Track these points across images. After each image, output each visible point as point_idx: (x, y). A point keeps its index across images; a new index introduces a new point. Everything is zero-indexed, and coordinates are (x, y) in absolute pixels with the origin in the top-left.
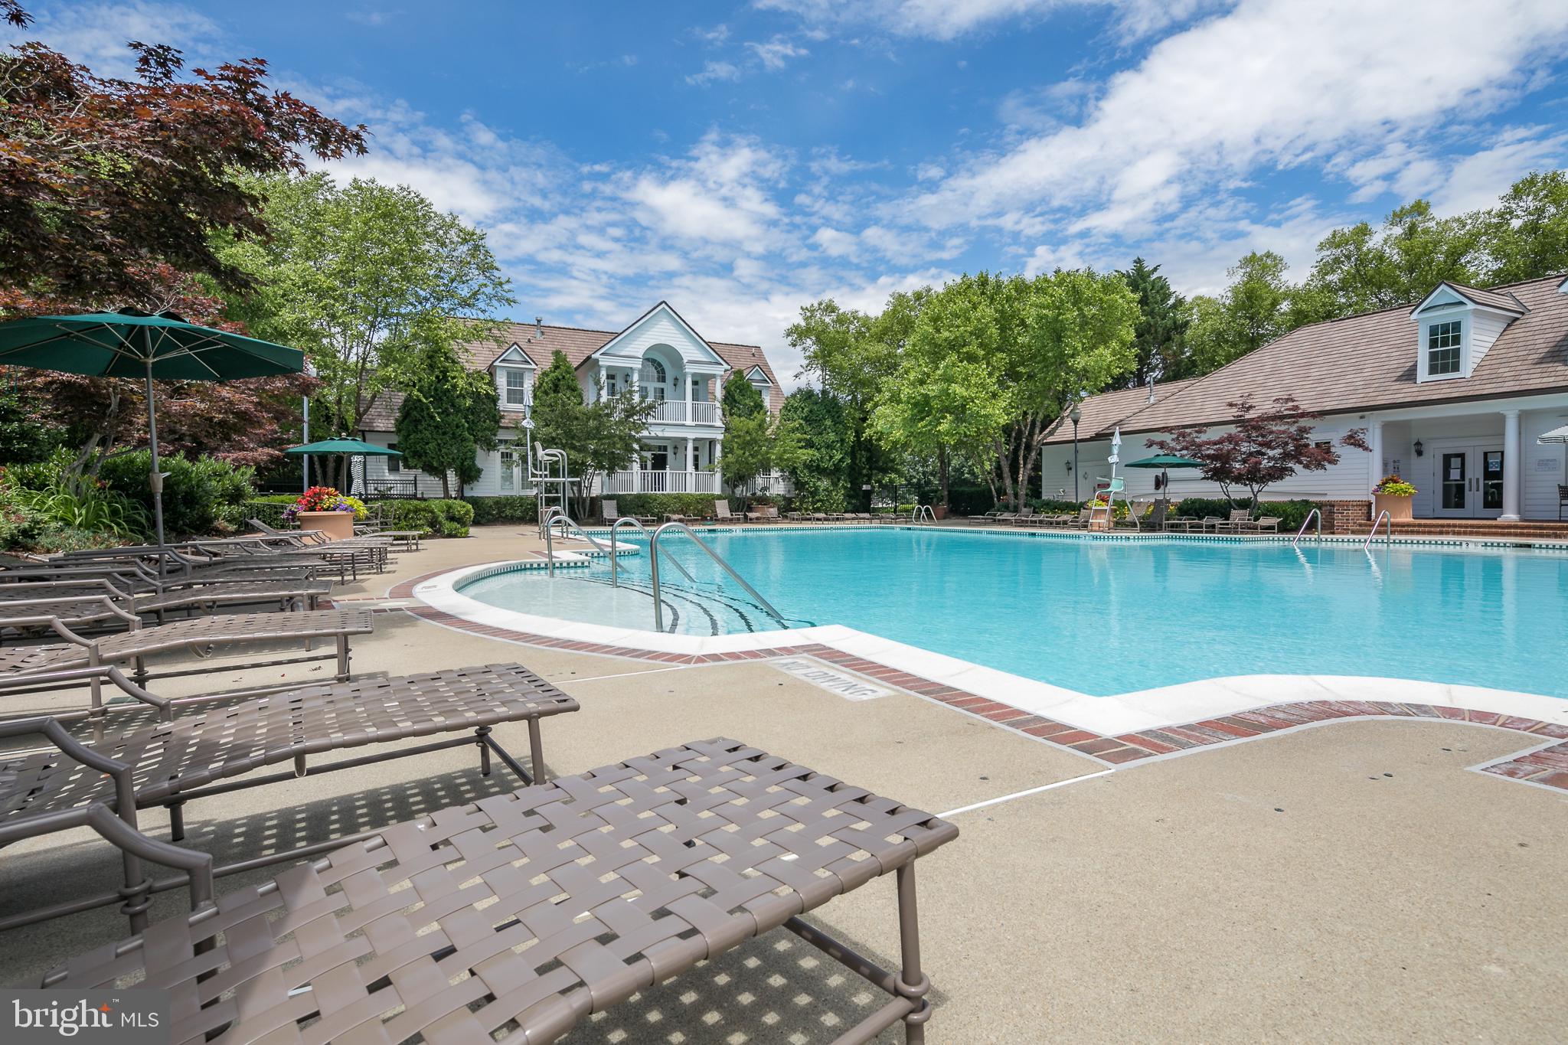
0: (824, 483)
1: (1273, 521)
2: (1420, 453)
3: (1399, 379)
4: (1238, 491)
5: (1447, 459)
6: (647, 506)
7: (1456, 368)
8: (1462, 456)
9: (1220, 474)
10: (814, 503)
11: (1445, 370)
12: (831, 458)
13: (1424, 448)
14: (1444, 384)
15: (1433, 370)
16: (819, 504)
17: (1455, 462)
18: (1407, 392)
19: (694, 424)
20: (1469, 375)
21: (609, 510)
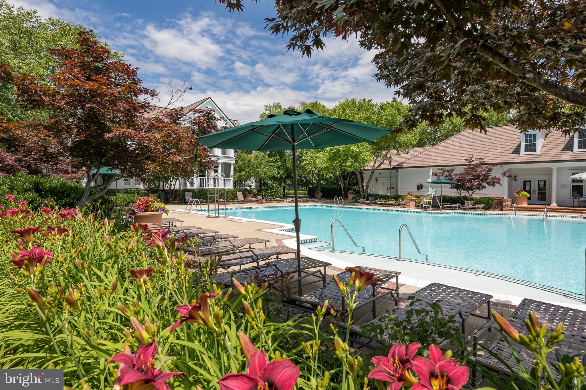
0: (276, 185)
1: (482, 206)
2: (515, 180)
3: (513, 153)
4: (464, 193)
5: (525, 182)
6: (205, 195)
7: (534, 150)
8: (530, 182)
9: (458, 186)
10: (271, 193)
11: (530, 151)
12: (279, 173)
13: (517, 178)
14: (530, 156)
15: (526, 151)
16: (273, 193)
17: (528, 184)
18: (516, 158)
19: (222, 156)
20: (539, 153)
21: (188, 196)
